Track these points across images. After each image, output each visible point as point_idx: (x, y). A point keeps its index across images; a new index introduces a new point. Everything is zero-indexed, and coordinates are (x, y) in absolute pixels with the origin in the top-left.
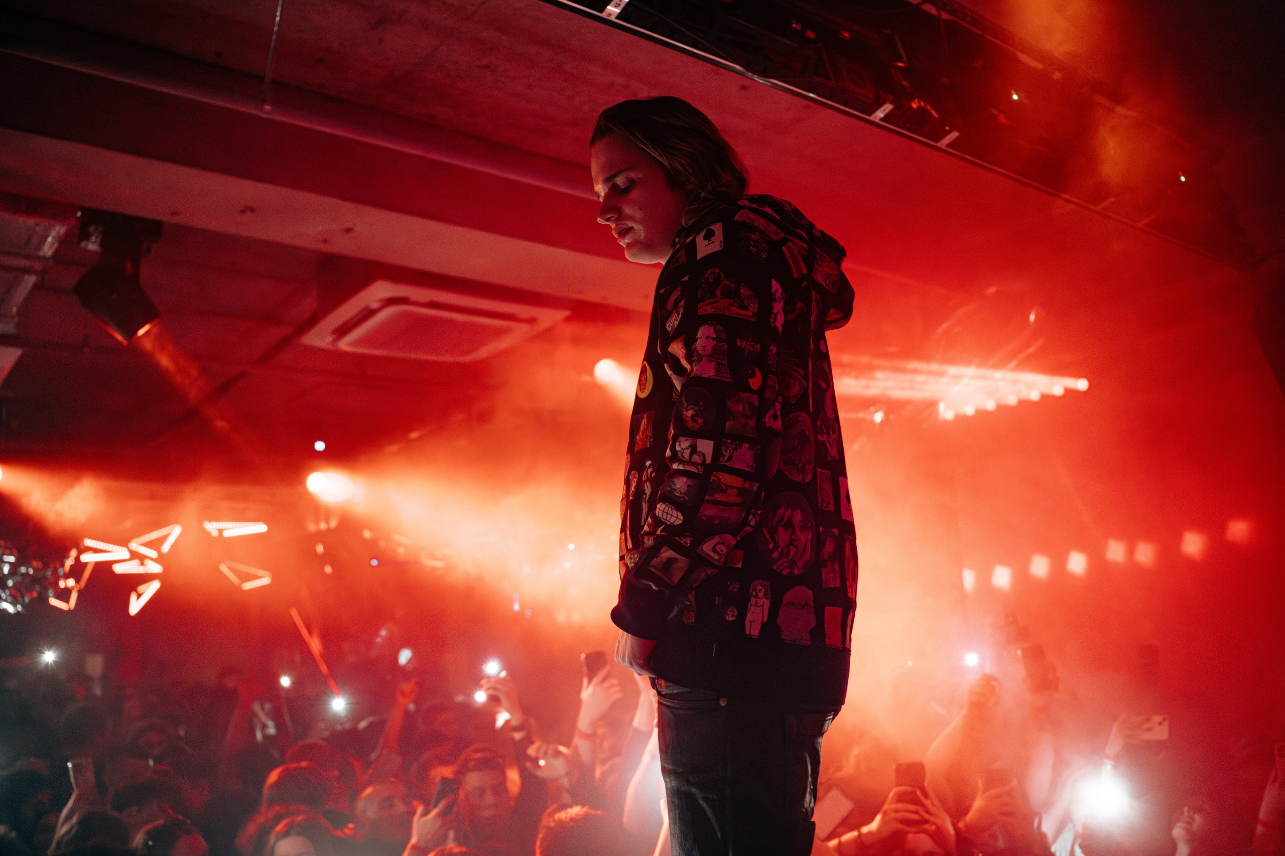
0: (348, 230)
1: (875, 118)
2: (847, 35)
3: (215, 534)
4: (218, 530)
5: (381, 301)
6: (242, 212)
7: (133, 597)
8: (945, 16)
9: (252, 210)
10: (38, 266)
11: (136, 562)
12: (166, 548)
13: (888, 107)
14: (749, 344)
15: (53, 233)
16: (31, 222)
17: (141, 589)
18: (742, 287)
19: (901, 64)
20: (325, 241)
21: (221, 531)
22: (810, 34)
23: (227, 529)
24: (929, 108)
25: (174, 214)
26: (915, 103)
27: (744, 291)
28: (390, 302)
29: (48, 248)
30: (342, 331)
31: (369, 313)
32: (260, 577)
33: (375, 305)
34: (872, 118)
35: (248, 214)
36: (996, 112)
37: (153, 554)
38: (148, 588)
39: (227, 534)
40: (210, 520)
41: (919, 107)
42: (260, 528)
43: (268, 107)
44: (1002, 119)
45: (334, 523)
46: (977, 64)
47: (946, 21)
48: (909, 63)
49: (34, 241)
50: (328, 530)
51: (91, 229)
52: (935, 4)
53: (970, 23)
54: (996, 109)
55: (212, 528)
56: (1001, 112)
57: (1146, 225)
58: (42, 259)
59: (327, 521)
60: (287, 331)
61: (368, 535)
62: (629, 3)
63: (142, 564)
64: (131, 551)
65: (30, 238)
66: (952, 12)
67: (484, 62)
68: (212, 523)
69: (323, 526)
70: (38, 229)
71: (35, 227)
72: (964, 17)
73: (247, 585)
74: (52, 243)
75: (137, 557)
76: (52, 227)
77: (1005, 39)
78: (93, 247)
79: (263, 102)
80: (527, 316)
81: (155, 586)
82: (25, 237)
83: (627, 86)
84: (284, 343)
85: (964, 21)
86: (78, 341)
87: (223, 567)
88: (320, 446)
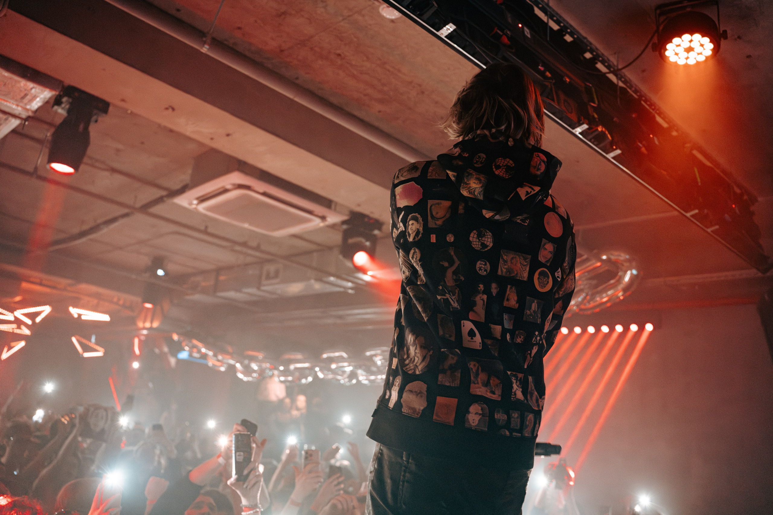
0: (228, 135)
1: (576, 131)
2: (568, 80)
3: (76, 316)
4: (78, 314)
5: (234, 185)
6: (167, 109)
7: (6, 349)
8: (621, 84)
9: (173, 109)
10: (24, 115)
11: (14, 326)
12: (38, 320)
13: (585, 126)
15: (42, 96)
16: (30, 85)
17: (13, 344)
19: (592, 104)
20: (212, 139)
21: (80, 315)
22: (548, 74)
23: (84, 315)
24: (607, 132)
25: (123, 100)
26: (600, 128)
28: (240, 187)
29: (36, 105)
30: (202, 199)
31: (225, 191)
32: (96, 351)
33: (229, 187)
34: (574, 131)
35: (170, 111)
36: (641, 145)
37: (29, 322)
38: (17, 344)
39: (83, 318)
40: (74, 307)
41: (602, 131)
42: (106, 318)
43: (207, 46)
44: (643, 150)
45: (155, 325)
46: (634, 116)
47: (621, 88)
48: (599, 105)
49: (28, 97)
50: (150, 329)
51: (65, 99)
52: (616, 75)
53: (633, 92)
54: (641, 143)
55: (74, 311)
56: (644, 146)
57: (712, 231)
58: (28, 110)
59: (152, 322)
60: (164, 193)
61: (175, 337)
62: (454, 30)
63: (19, 327)
64: (15, 317)
65: (26, 95)
66: (625, 82)
67: (338, 52)
68: (75, 309)
69: (148, 325)
70: (33, 90)
71: (31, 89)
72: (631, 87)
73: (87, 355)
74: (38, 102)
75: (18, 322)
76: (43, 92)
77: (651, 105)
78: (61, 111)
79: (205, 43)
80: (320, 214)
81: (22, 344)
82: (22, 95)
83: (420, 85)
84: (160, 200)
85: (630, 89)
86: (30, 169)
87: (74, 340)
88: (160, 272)
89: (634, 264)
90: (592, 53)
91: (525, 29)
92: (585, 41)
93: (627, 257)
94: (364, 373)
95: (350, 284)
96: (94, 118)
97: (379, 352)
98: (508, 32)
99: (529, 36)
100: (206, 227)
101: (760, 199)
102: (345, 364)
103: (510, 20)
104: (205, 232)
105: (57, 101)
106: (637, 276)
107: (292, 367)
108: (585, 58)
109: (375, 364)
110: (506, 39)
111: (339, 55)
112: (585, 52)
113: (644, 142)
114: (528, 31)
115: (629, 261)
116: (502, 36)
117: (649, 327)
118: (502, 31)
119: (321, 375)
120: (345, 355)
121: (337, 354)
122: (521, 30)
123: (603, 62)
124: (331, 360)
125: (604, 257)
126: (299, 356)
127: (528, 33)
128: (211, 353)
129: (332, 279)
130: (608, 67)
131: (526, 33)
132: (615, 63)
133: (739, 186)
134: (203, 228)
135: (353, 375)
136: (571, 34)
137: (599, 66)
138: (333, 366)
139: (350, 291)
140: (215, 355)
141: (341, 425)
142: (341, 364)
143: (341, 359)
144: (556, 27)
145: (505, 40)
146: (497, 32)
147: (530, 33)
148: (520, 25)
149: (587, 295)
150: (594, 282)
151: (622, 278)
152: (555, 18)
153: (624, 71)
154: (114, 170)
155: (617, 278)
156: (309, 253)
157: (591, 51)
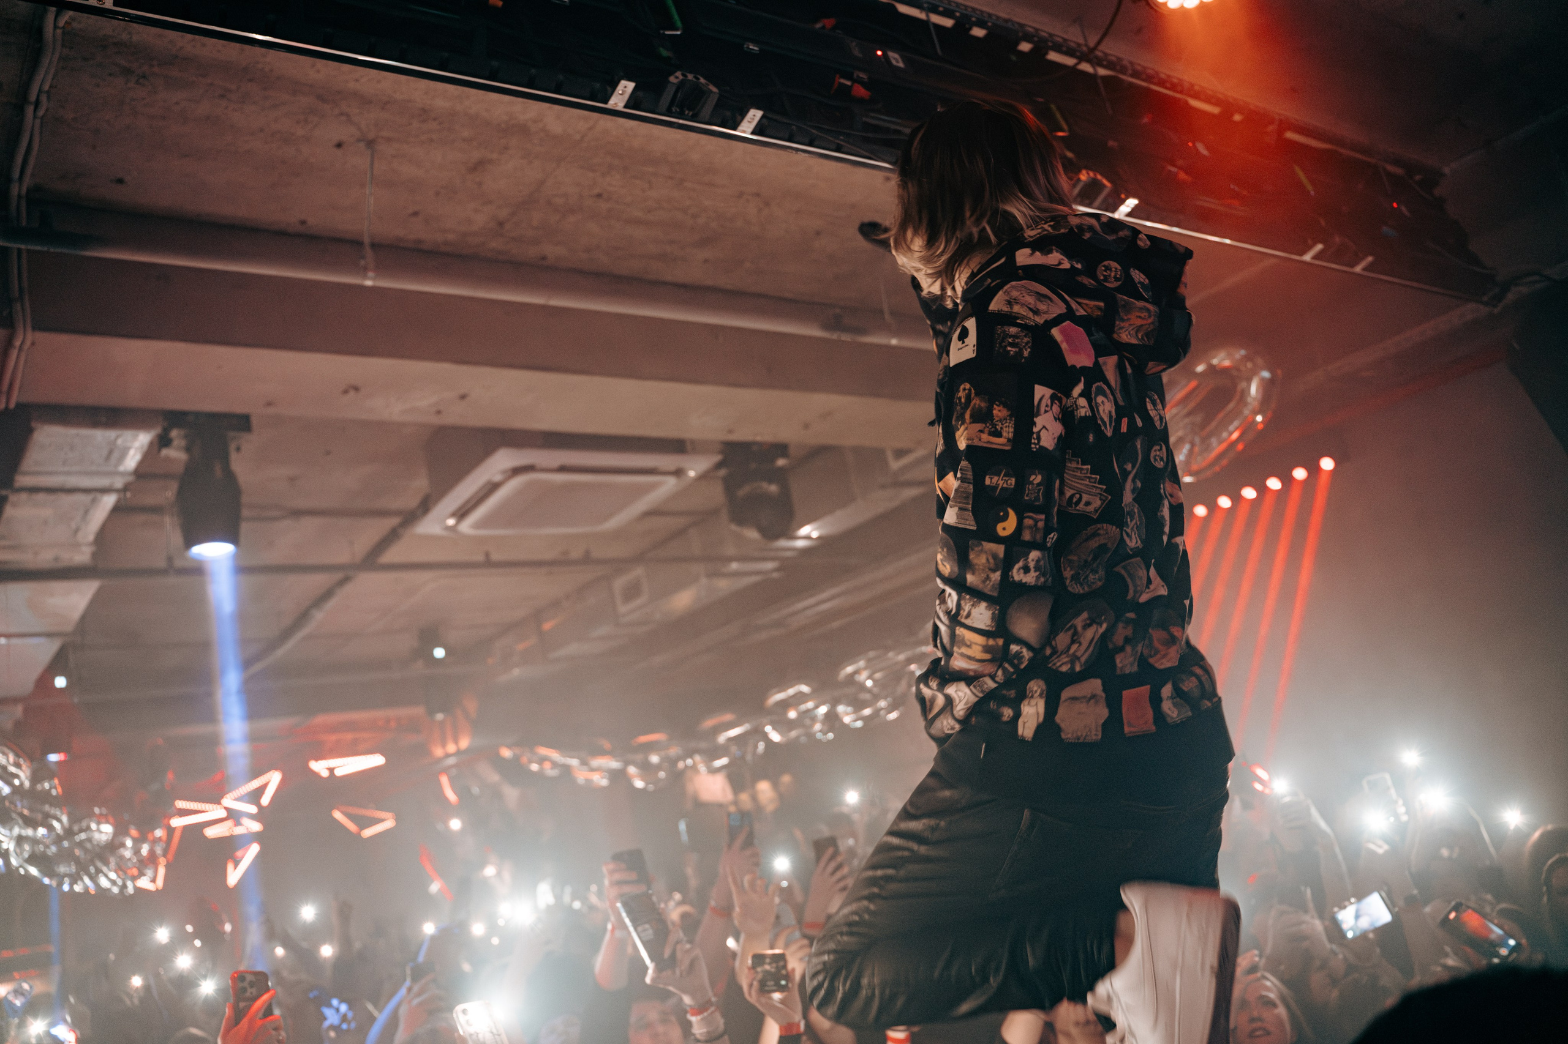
0: (463, 397)
3: (325, 774)
4: (328, 769)
5: (504, 472)
6: (346, 392)
7: (230, 867)
8: (1102, 72)
9: (356, 389)
10: (119, 483)
11: (229, 823)
12: (265, 800)
14: (1002, 480)
15: (137, 444)
16: (111, 434)
17: (238, 854)
18: (995, 406)
19: (1061, 134)
20: (439, 412)
21: (331, 770)
23: (338, 767)
24: (1099, 177)
25: (269, 404)
26: (1085, 174)
27: (999, 412)
28: (517, 471)
29: (132, 461)
30: (461, 514)
31: (492, 487)
32: (381, 820)
33: (498, 478)
35: (352, 393)
36: (1174, 169)
37: (253, 809)
38: (247, 852)
39: (339, 773)
40: (317, 760)
41: (1090, 178)
42: (377, 760)
43: (371, 274)
44: (1182, 176)
45: (464, 743)
46: (1145, 120)
47: (1104, 78)
48: (1070, 130)
49: (115, 455)
50: (458, 753)
51: (174, 433)
52: (1089, 61)
53: (1132, 76)
54: (1174, 166)
55: (320, 767)
56: (1180, 168)
57: (1364, 269)
58: (123, 474)
59: (456, 742)
60: (394, 521)
61: (506, 753)
62: (763, 117)
63: (238, 823)
64: (226, 809)
65: (111, 452)
66: (1110, 66)
67: (596, 191)
68: (320, 762)
69: (451, 748)
70: (119, 442)
71: (116, 439)
72: (1123, 70)
73: (368, 833)
74: (134, 455)
75: (233, 816)
76: (135, 437)
77: (1173, 87)
78: (176, 454)
79: (365, 269)
80: (672, 468)
81: (255, 849)
82: (105, 452)
83: (758, 195)
84: (392, 536)
85: (1125, 74)
86: (162, 564)
87: (337, 815)
88: (439, 653)
89: (1260, 361)
90: (1029, 41)
91: (891, 54)
92: (1009, 25)
93: (1243, 352)
94: (850, 709)
95: (769, 565)
96: (232, 447)
97: (862, 663)
98: (862, 75)
99: (901, 65)
100: (487, 555)
101: (1446, 170)
102: (810, 705)
103: (857, 52)
104: (488, 563)
105: (163, 441)
106: (1272, 381)
107: (722, 738)
108: (1022, 53)
109: (862, 687)
110: (861, 88)
111: (599, 196)
112: (1018, 44)
113: (1180, 162)
114: (896, 56)
115: (1247, 358)
116: (850, 87)
117: (1327, 464)
118: (849, 77)
119: (775, 737)
120: (805, 689)
121: (791, 691)
122: (883, 60)
123: (1058, 48)
124: (785, 705)
125: (1200, 368)
126: (728, 717)
127: (898, 62)
128: (574, 762)
129: (734, 566)
130: (1070, 53)
131: (894, 62)
132: (1081, 41)
133: (1397, 162)
134: (480, 558)
135: (832, 718)
136: (981, 24)
137: (1053, 56)
138: (792, 714)
139: (775, 575)
140: (584, 763)
141: (845, 810)
142: (803, 707)
143: (801, 698)
144: (948, 23)
145: (860, 91)
146: (840, 84)
147: (901, 57)
148: (879, 53)
149: (1193, 445)
150: (1198, 418)
151: (1245, 392)
152: (941, 9)
153: (1100, 48)
154: (297, 513)
155: (1238, 394)
156: (681, 532)
157: (1027, 38)
